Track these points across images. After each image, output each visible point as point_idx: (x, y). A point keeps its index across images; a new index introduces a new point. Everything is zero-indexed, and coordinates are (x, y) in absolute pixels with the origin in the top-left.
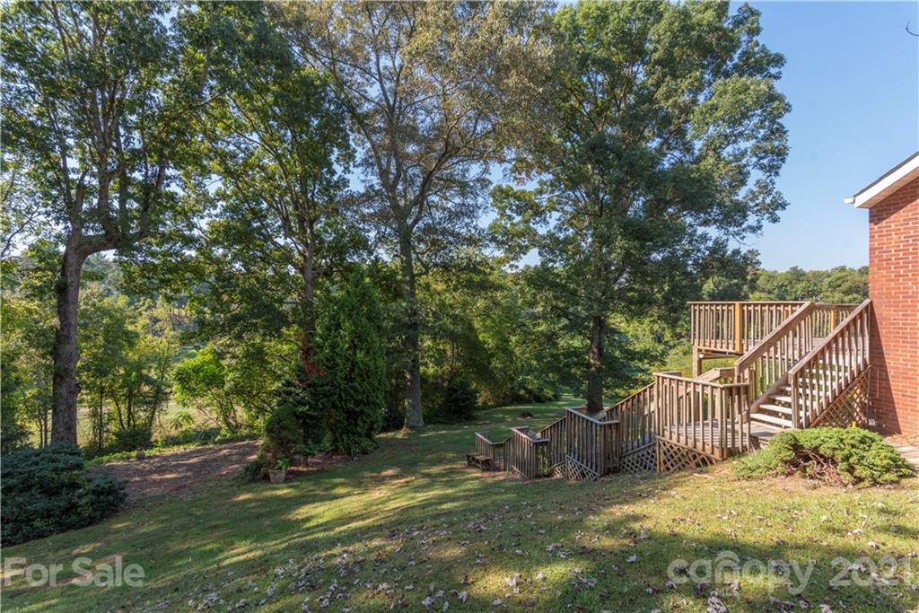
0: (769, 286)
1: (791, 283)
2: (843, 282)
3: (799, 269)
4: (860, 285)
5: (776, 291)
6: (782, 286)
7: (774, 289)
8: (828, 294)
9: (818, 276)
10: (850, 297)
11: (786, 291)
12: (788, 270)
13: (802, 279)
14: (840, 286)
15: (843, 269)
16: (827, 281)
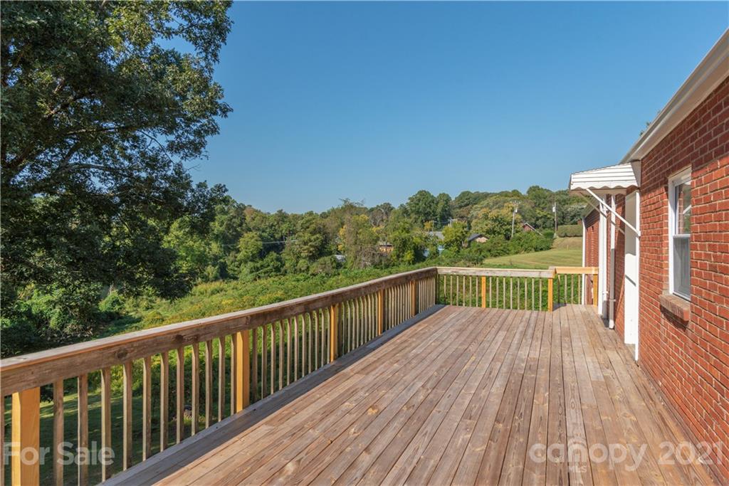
0: (263, 226)
1: (278, 223)
2: (311, 224)
3: (283, 211)
4: (321, 227)
5: (268, 230)
6: (272, 225)
7: (267, 228)
8: (301, 234)
9: (296, 217)
10: (315, 237)
11: (275, 230)
12: (276, 212)
13: (285, 220)
14: (308, 227)
15: (311, 213)
16: (300, 222)
